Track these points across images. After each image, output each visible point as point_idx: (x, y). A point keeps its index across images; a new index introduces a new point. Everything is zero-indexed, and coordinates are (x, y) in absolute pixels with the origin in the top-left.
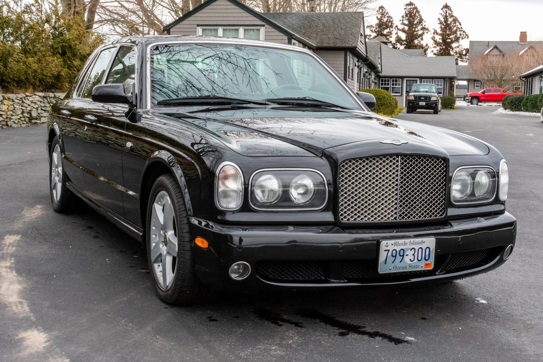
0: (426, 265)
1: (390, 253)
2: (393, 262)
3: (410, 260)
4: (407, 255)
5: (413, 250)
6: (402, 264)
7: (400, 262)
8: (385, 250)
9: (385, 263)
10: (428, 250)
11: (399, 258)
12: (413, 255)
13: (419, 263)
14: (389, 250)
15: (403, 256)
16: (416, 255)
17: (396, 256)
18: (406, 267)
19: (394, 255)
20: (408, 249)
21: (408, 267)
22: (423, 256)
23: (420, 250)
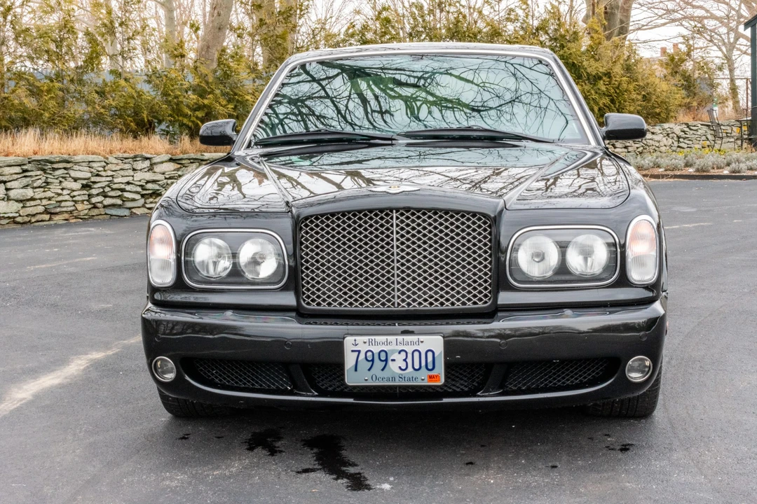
0: (430, 377)
1: (362, 356)
2: (369, 370)
3: (400, 368)
4: (393, 360)
5: (403, 354)
6: (386, 374)
7: (383, 370)
8: (353, 351)
9: (356, 370)
10: (430, 354)
11: (378, 365)
12: (405, 360)
13: (416, 374)
14: (359, 352)
15: (386, 360)
16: (409, 360)
17: (373, 360)
18: (394, 379)
19: (370, 359)
20: (393, 352)
21: (397, 379)
22: (423, 363)
23: (416, 354)
